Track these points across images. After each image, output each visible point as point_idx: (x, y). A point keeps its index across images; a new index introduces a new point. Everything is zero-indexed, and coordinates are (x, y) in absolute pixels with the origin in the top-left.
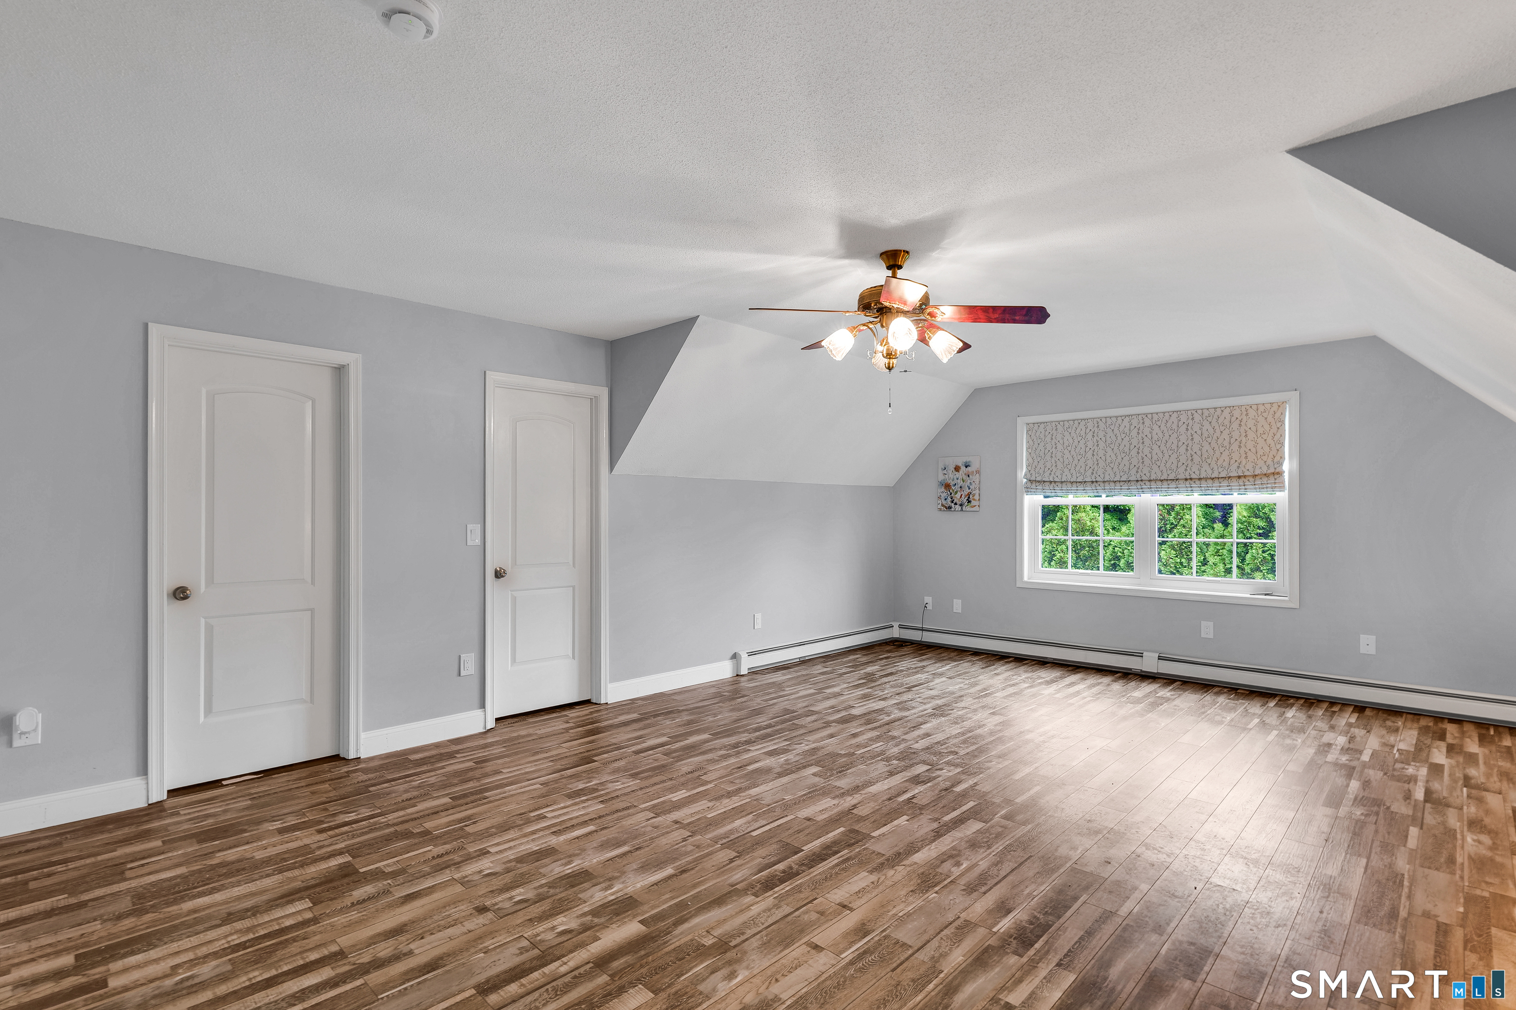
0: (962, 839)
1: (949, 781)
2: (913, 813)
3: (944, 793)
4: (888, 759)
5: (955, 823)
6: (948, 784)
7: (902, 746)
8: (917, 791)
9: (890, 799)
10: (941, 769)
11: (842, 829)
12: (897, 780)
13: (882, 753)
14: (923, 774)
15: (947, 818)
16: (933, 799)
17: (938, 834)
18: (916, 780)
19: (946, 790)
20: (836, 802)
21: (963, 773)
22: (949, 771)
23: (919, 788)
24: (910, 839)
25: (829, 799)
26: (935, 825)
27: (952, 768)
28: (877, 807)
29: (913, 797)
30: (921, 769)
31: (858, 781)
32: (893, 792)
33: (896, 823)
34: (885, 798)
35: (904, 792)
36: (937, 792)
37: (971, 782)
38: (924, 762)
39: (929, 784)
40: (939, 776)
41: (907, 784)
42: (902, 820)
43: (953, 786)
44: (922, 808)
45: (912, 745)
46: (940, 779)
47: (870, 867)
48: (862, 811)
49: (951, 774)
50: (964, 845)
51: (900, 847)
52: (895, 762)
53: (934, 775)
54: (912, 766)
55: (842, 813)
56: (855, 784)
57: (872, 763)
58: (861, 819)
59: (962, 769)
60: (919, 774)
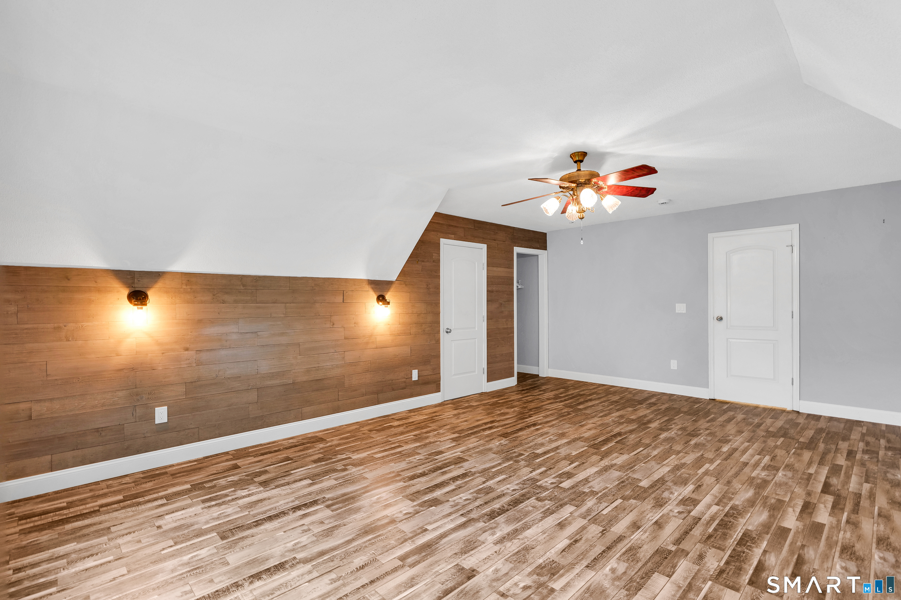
0: (546, 446)
1: (548, 474)
2: (569, 456)
3: (552, 467)
4: (593, 493)
5: (548, 452)
6: (548, 472)
7: (584, 509)
8: (568, 468)
9: (583, 463)
10: (552, 483)
11: (603, 450)
12: (581, 476)
13: (600, 500)
14: (565, 479)
15: (552, 454)
16: (559, 463)
17: (557, 448)
18: (569, 475)
19: (550, 469)
20: (614, 462)
21: (538, 481)
22: (546, 482)
23: (567, 470)
24: (569, 446)
25: (618, 463)
26: (558, 451)
27: (544, 485)
28: (589, 459)
29: (570, 464)
30: (566, 484)
31: (606, 475)
32: (582, 467)
33: (578, 452)
34: (586, 464)
35: (576, 467)
36: (556, 467)
37: (534, 473)
38: (565, 490)
39: (561, 472)
40: (554, 478)
41: (574, 472)
42: (574, 453)
43: (546, 471)
44: (565, 458)
45: (575, 511)
46: (554, 476)
47: (584, 438)
48: (595, 458)
49: (546, 480)
50: (546, 444)
51: (574, 444)
52: (587, 490)
53: (557, 479)
54: (573, 487)
55: (606, 456)
56: (609, 472)
57: (604, 490)
58: (595, 454)
59: (537, 484)
60: (568, 479)
